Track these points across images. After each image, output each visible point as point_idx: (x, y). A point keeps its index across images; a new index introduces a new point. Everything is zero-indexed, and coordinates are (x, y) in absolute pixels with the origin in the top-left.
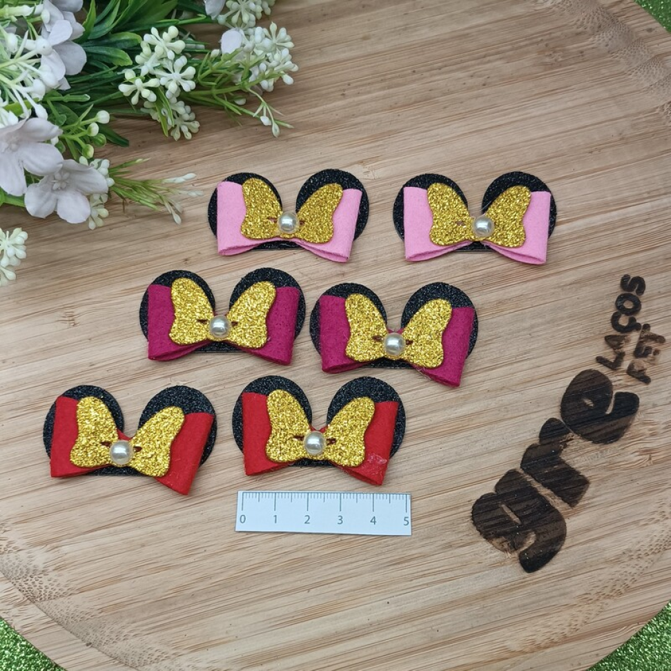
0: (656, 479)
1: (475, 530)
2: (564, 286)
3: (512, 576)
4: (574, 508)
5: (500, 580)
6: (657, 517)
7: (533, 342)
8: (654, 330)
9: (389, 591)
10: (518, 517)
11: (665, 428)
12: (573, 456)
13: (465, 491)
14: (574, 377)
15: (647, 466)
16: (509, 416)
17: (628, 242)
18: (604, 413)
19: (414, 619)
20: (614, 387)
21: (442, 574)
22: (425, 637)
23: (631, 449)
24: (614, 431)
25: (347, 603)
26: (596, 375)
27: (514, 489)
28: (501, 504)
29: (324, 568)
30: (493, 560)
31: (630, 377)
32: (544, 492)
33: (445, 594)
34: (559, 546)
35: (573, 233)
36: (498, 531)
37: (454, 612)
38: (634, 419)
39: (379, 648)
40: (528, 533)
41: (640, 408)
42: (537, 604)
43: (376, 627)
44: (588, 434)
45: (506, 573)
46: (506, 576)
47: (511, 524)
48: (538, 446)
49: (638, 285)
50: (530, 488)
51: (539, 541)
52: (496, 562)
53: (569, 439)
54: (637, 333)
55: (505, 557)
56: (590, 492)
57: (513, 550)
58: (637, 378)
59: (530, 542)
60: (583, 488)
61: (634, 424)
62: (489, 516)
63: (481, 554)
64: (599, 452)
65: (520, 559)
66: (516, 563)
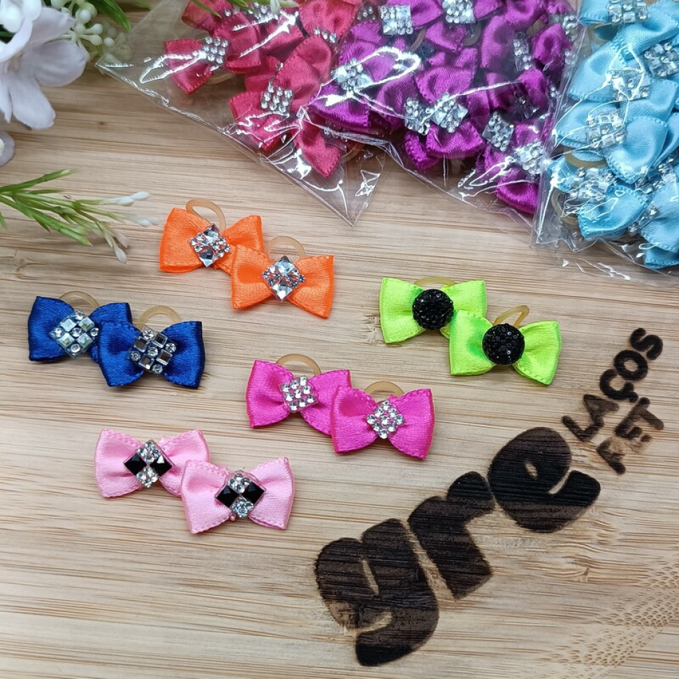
0: (584, 603)
1: (313, 580)
3: (337, 661)
4: (459, 602)
5: (318, 660)
6: (566, 654)
8: (651, 409)
9: (165, 617)
10: (378, 583)
11: (621, 540)
12: (483, 530)
13: (322, 524)
14: (525, 430)
15: (579, 581)
17: (659, 289)
18: (548, 490)
20: (573, 463)
23: (565, 551)
24: (549, 519)
25: (102, 613)
26: (555, 439)
28: (362, 559)
29: (95, 554)
30: (322, 629)
31: (600, 457)
32: (427, 563)
33: (237, 651)
34: (418, 645)
36: (344, 592)
38: (584, 513)
40: (383, 610)
41: (598, 502)
43: (128, 659)
44: (515, 511)
45: (330, 653)
46: (329, 658)
47: (365, 591)
48: (443, 501)
49: (652, 346)
50: (409, 553)
51: (393, 627)
52: (323, 634)
53: (487, 507)
54: (630, 406)
55: (339, 631)
56: (487, 587)
57: (354, 626)
58: (608, 462)
59: (380, 625)
60: (480, 579)
61: (582, 520)
62: (340, 569)
63: (309, 616)
64: (520, 539)
65: (357, 642)
66: (351, 645)
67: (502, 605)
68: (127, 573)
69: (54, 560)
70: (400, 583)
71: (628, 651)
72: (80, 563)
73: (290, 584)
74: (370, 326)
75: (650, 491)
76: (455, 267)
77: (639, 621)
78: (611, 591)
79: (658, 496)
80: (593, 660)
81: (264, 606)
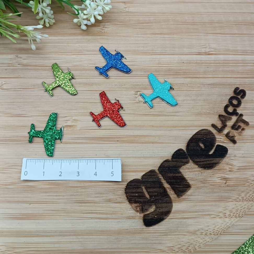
0: (226, 194)
1: (124, 196)
2: (205, 85)
3: (137, 226)
4: (179, 199)
5: (130, 227)
6: (221, 215)
7: (182, 108)
8: (244, 118)
9: (71, 216)
10: (149, 195)
11: (237, 169)
12: (187, 171)
13: (126, 174)
14: (198, 131)
15: (223, 187)
16: (160, 141)
17: (243, 71)
18: (208, 153)
19: (79, 235)
20: (217, 142)
21: (101, 215)
22: (81, 246)
23: (217, 175)
24: (211, 164)
25: (47, 217)
26: (210, 133)
27: (151, 180)
28: (142, 186)
30: (130, 214)
31: (226, 138)
32: (166, 186)
33: (99, 226)
34: (166, 217)
35: (216, 60)
36: (137, 200)
37: (101, 237)
38: (223, 160)
39: (56, 245)
40: (152, 205)
41: (228, 155)
42: (145, 245)
43: (58, 233)
44: (197, 162)
45: (134, 223)
46: (133, 225)
47: (144, 198)
48: (170, 161)
49: (242, 93)
50: (160, 182)
51: (156, 211)
52: (130, 216)
53: (187, 161)
54: (236, 117)
55: (136, 215)
56: (190, 192)
57: (142, 212)
58: (230, 140)
59: (151, 211)
60: (187, 189)
61: (222, 163)
62: (134, 191)
63: (124, 210)
64: (200, 172)
65: (143, 218)
66: (141, 219)
67: (196, 198)
68: (55, 200)
69: (26, 198)
70: (157, 194)
71: (244, 212)
72: (37, 198)
73: (116, 198)
74: (136, 96)
75: (246, 149)
76: (166, 70)
77: (247, 199)
78: (235, 189)
79: (250, 151)
80: (231, 216)
81: (108, 208)
